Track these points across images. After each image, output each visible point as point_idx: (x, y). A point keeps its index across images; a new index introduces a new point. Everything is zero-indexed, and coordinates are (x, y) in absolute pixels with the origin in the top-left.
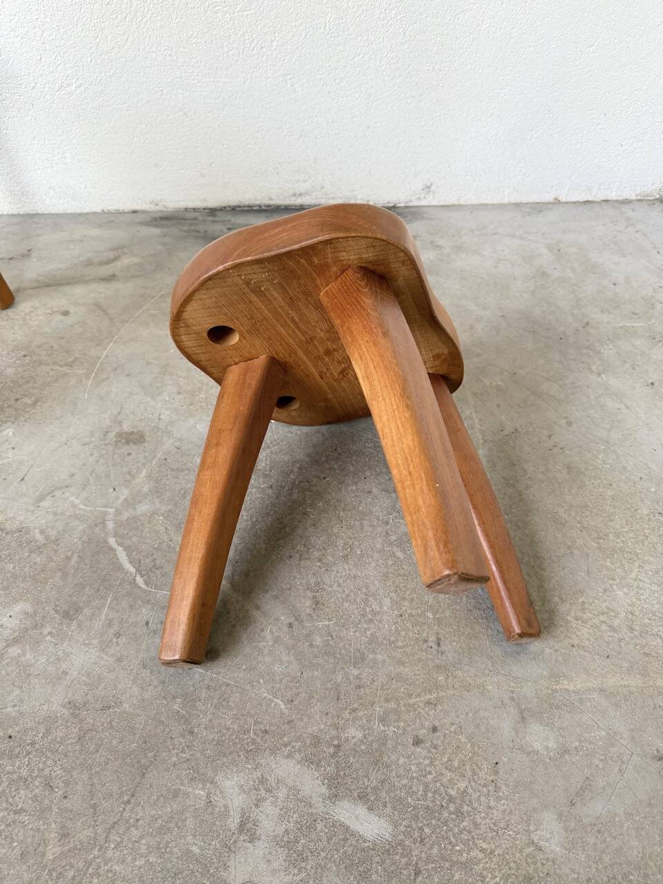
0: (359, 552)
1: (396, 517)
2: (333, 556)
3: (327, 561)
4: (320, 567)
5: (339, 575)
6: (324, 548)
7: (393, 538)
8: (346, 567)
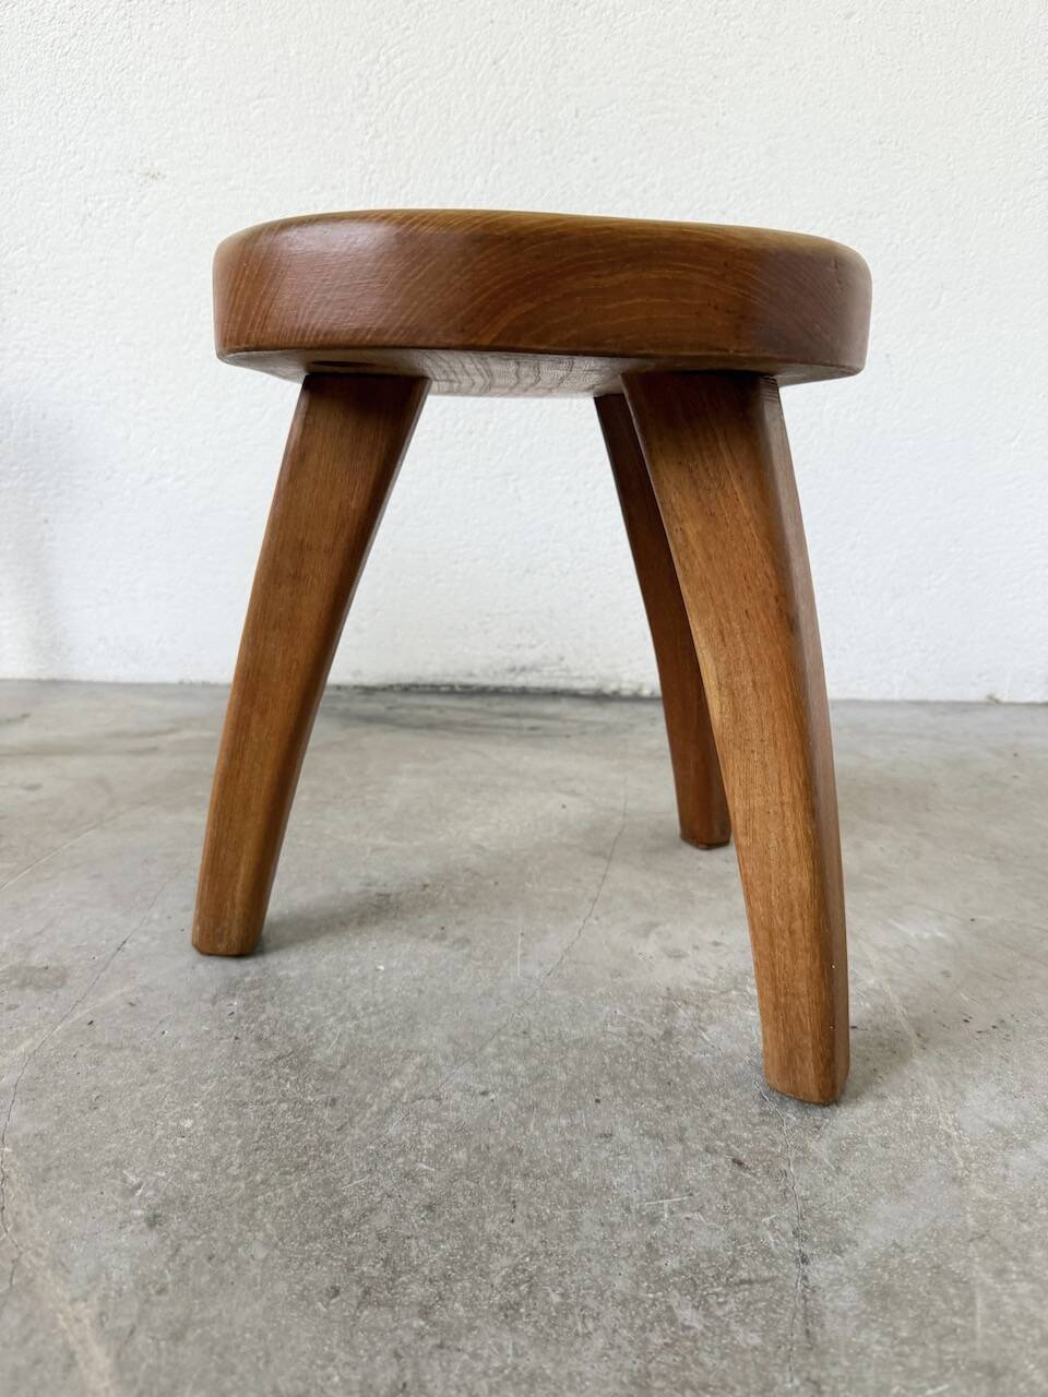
0: (555, 1298)
1: (681, 1206)
2: (470, 1304)
3: (446, 1318)
4: (420, 1335)
5: (479, 1366)
6: (445, 1277)
7: (671, 1263)
8: (507, 1340)
